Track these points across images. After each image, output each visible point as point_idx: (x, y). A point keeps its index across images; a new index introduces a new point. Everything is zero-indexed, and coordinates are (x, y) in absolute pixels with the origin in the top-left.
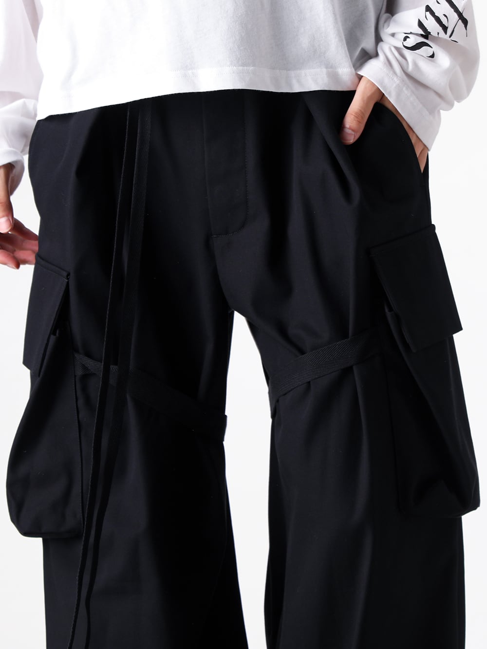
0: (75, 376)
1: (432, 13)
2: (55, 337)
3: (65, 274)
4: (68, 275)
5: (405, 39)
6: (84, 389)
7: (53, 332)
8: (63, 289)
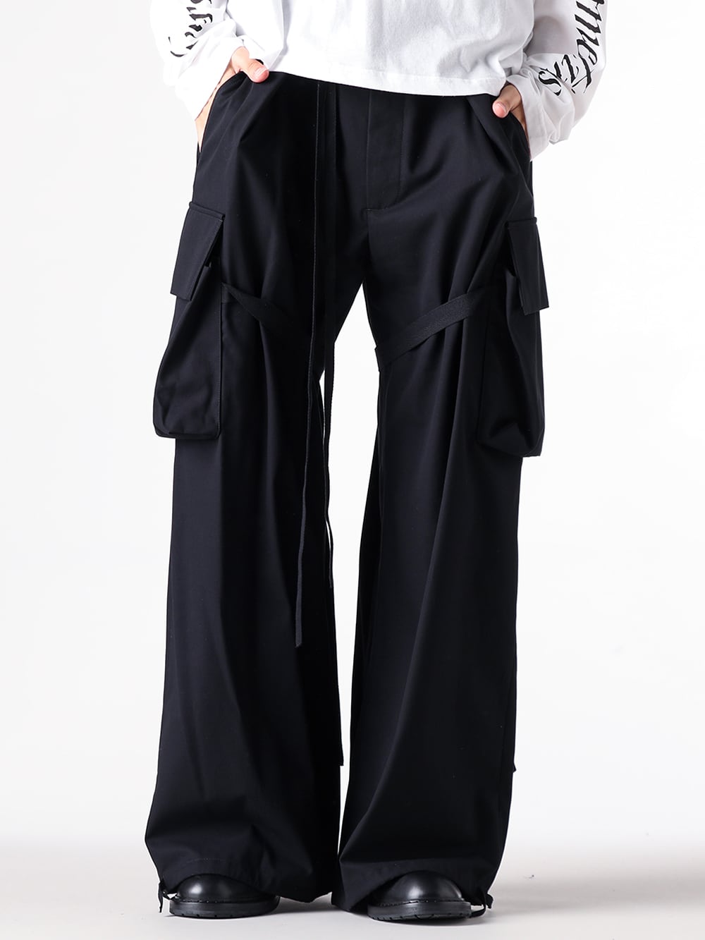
0: (222, 304)
1: (568, 62)
2: (208, 268)
3: (221, 216)
4: (224, 216)
5: (541, 73)
6: (229, 316)
7: (206, 264)
8: (218, 228)
